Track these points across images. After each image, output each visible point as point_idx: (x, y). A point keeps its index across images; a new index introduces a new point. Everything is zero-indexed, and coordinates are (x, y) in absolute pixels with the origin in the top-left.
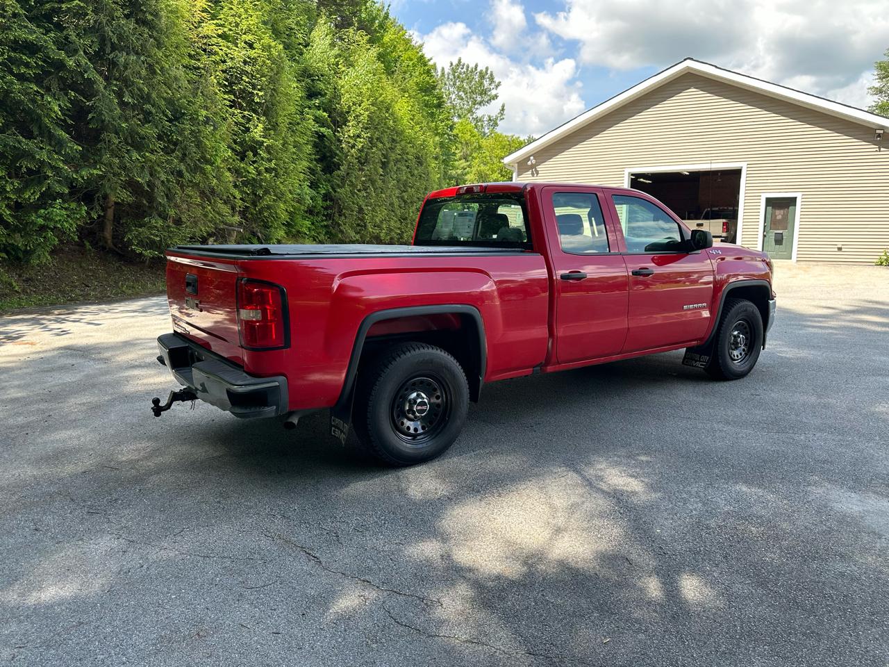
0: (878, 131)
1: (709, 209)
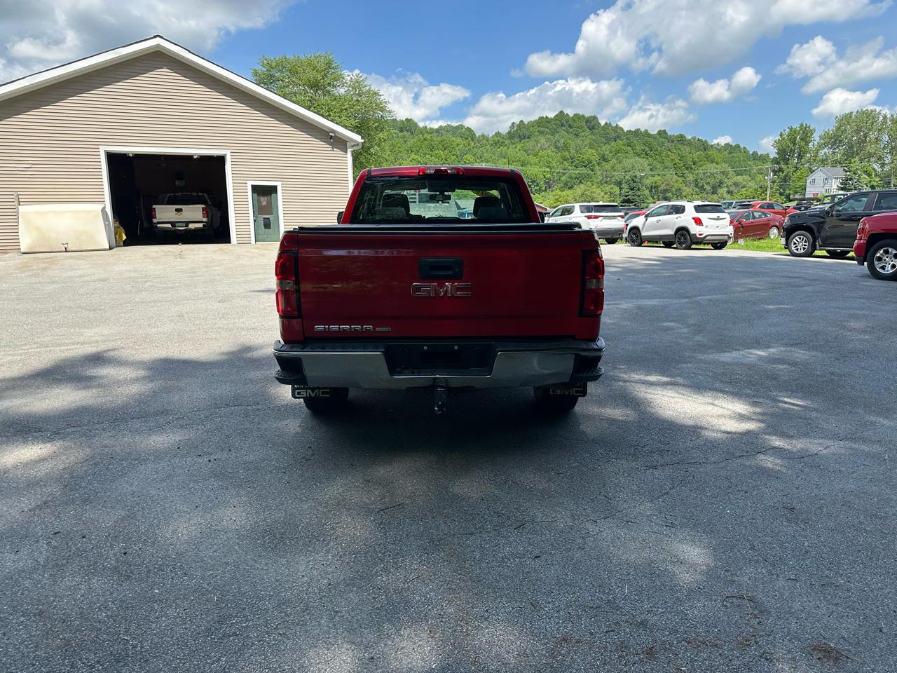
0: (331, 134)
1: (172, 194)
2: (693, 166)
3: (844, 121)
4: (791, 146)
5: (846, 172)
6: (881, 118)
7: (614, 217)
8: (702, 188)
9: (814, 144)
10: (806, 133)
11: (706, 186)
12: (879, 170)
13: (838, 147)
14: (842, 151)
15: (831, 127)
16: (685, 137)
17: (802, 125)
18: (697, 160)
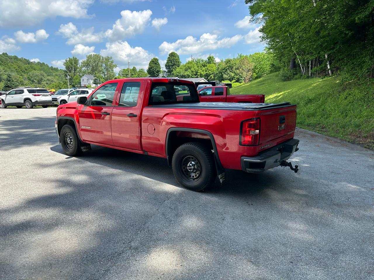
2: (26, 71)
3: (89, 58)
4: (71, 65)
5: (95, 77)
6: (102, 58)
7: (47, 95)
8: (33, 81)
9: (79, 65)
10: (76, 61)
11: (35, 80)
12: (104, 77)
13: (89, 67)
14: (91, 69)
15: (85, 59)
16: (17, 57)
17: (74, 57)
18: (27, 68)
